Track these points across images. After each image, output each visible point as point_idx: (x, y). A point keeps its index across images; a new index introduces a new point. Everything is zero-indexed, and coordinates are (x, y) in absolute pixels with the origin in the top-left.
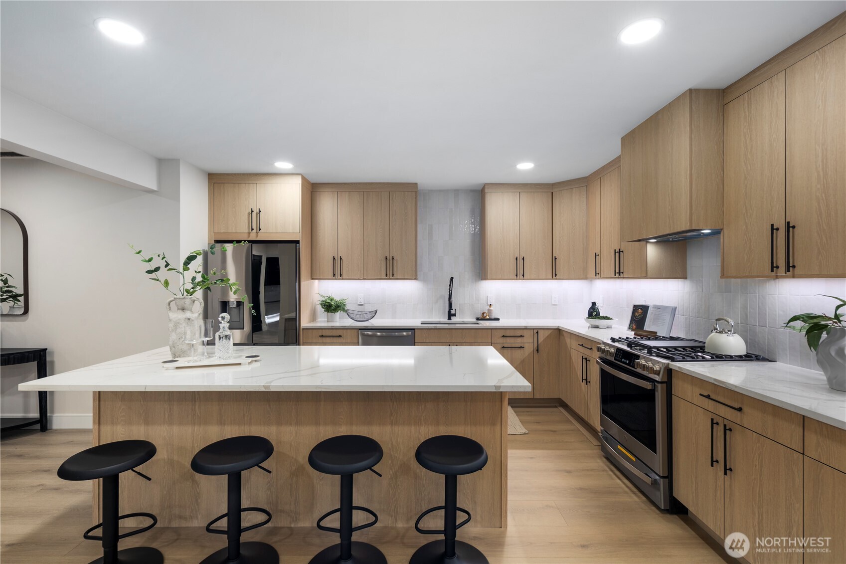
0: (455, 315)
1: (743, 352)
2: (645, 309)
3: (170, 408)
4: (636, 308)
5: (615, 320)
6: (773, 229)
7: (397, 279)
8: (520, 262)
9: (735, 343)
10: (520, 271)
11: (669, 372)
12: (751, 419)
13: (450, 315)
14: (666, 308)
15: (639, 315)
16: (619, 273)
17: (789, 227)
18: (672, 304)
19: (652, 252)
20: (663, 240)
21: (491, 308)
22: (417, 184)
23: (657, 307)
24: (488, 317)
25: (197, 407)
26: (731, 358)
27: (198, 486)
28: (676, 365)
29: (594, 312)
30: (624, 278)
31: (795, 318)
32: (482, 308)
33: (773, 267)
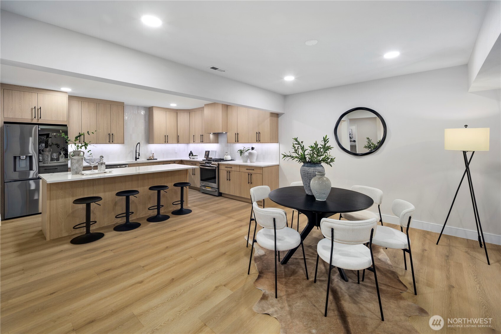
0: (138, 158)
1: (230, 159)
2: (209, 152)
3: (84, 190)
4: (206, 152)
5: (199, 156)
6: (236, 134)
7: (114, 143)
8: (166, 137)
9: (229, 158)
10: (166, 140)
11: (219, 164)
12: (233, 169)
13: (136, 159)
14: (214, 151)
15: (207, 153)
16: (202, 142)
17: (238, 134)
18: (215, 150)
19: (211, 136)
20: (214, 134)
21: (154, 155)
22: (124, 103)
23: (212, 151)
24: (153, 159)
25: (95, 188)
26: (229, 160)
27: (95, 215)
28: (220, 163)
29: (191, 154)
30: (203, 143)
31: (239, 151)
32: (149, 155)
33: (236, 141)
